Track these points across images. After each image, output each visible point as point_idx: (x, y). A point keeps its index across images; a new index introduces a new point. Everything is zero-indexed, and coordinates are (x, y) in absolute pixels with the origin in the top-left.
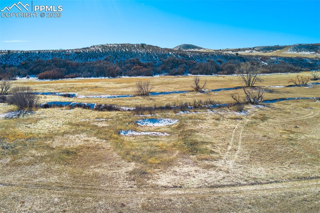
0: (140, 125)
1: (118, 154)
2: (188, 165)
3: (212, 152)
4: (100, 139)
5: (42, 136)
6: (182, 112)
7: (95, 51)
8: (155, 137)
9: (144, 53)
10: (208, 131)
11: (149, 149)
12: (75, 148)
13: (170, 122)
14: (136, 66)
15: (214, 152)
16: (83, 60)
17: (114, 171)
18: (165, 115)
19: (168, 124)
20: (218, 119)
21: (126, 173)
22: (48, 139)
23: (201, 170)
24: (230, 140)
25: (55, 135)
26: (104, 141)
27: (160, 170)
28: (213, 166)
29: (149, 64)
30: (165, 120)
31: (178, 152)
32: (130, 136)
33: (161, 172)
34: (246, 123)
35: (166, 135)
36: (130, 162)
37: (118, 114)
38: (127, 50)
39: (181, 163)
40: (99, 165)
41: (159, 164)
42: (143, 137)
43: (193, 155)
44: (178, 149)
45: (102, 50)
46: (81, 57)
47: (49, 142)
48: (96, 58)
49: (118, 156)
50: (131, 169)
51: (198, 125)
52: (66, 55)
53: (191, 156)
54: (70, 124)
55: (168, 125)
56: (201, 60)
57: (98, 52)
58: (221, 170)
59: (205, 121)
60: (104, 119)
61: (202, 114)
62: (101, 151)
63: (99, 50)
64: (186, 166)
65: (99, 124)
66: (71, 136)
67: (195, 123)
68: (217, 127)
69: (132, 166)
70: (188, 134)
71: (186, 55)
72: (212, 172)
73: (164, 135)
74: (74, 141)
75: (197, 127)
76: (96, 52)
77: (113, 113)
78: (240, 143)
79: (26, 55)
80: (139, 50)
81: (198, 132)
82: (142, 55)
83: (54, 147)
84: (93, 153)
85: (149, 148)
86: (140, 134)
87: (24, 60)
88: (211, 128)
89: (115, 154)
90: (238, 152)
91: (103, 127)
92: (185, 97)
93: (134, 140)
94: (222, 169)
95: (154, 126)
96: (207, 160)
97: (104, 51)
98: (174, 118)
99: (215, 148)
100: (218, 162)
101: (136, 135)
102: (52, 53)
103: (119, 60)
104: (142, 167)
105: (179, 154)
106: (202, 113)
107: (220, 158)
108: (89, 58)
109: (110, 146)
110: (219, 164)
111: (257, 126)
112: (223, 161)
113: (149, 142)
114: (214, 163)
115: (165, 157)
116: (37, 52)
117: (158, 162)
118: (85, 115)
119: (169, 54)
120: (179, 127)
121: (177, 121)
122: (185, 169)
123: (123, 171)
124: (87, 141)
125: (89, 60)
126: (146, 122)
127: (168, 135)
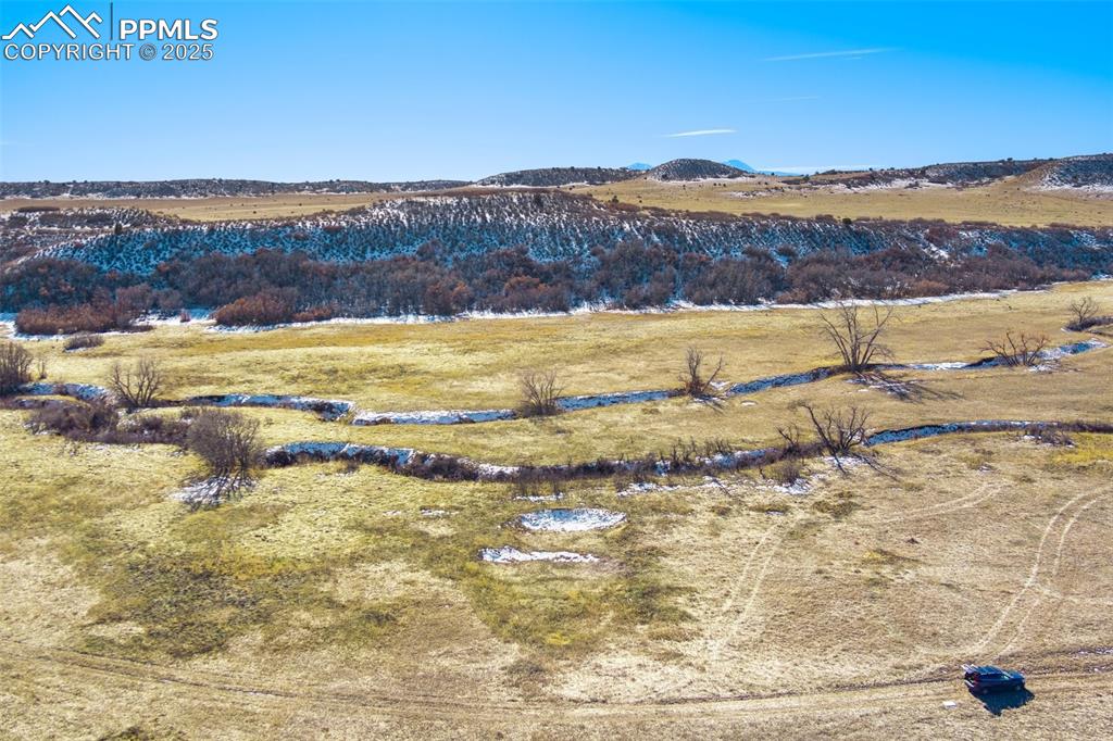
0: (529, 530)
1: (484, 622)
2: (627, 652)
3: (685, 617)
4: (440, 577)
5: (305, 567)
6: (636, 487)
7: (388, 221)
8: (565, 566)
9: (542, 229)
10: (693, 549)
11: (550, 606)
12: (389, 606)
13: (604, 520)
14: (517, 275)
15: (690, 617)
16: (351, 254)
17: (478, 666)
18: (594, 497)
19: (598, 525)
20: (724, 512)
21: (503, 669)
22: (322, 578)
23: (651, 663)
24: (735, 582)
25: (334, 562)
26: (450, 582)
27: (569, 662)
28: (677, 655)
29: (557, 269)
30: (590, 512)
31: (611, 614)
32: (506, 564)
33: (572, 668)
34: (792, 525)
35: (591, 562)
36: (509, 642)
37: (473, 492)
38: (488, 216)
39: (612, 646)
40: (445, 649)
41: (568, 647)
42: (536, 567)
43: (643, 623)
44: (613, 607)
45: (409, 220)
46: (344, 246)
47: (326, 587)
48: (392, 248)
49: (483, 626)
50: (512, 661)
51: (671, 533)
52: (297, 238)
53: (639, 626)
54: (359, 526)
55: (599, 529)
56: (725, 251)
57: (396, 226)
58: (690, 664)
59: (690, 518)
60: (441, 512)
61: (687, 494)
62: (445, 613)
63: (397, 218)
64: (623, 652)
65: (430, 527)
66: (372, 568)
67: (665, 526)
68: (715, 541)
69: (513, 653)
70: (641, 562)
71: (676, 231)
72: (672, 669)
73: (587, 561)
74: (381, 584)
75: (667, 540)
76: (388, 226)
77: (463, 490)
78: (756, 590)
79: (170, 241)
80: (527, 215)
81: (666, 556)
82: (536, 236)
83: (343, 600)
84: (430, 616)
85: (548, 602)
86: (528, 557)
87: (167, 256)
88: (701, 541)
89: (478, 624)
90: (743, 617)
91: (442, 538)
92: (657, 417)
93: (517, 575)
94: (694, 663)
95: (563, 530)
96: (668, 638)
97: (416, 221)
98: (615, 508)
99: (695, 604)
100: (690, 643)
101: (520, 559)
102: (252, 230)
103: (463, 255)
104: (534, 656)
105: (614, 620)
106: (687, 489)
107: (698, 634)
108: (369, 250)
109: (464, 598)
110: (690, 649)
111: (815, 535)
112: (702, 641)
113: (551, 585)
114: (680, 647)
115: (583, 628)
116: (205, 229)
117: (565, 643)
118: (392, 496)
119: (622, 229)
120: (623, 539)
121: (621, 516)
122: (620, 661)
123: (496, 663)
124: (412, 583)
125: (369, 256)
126: (543, 521)
127: (596, 560)
